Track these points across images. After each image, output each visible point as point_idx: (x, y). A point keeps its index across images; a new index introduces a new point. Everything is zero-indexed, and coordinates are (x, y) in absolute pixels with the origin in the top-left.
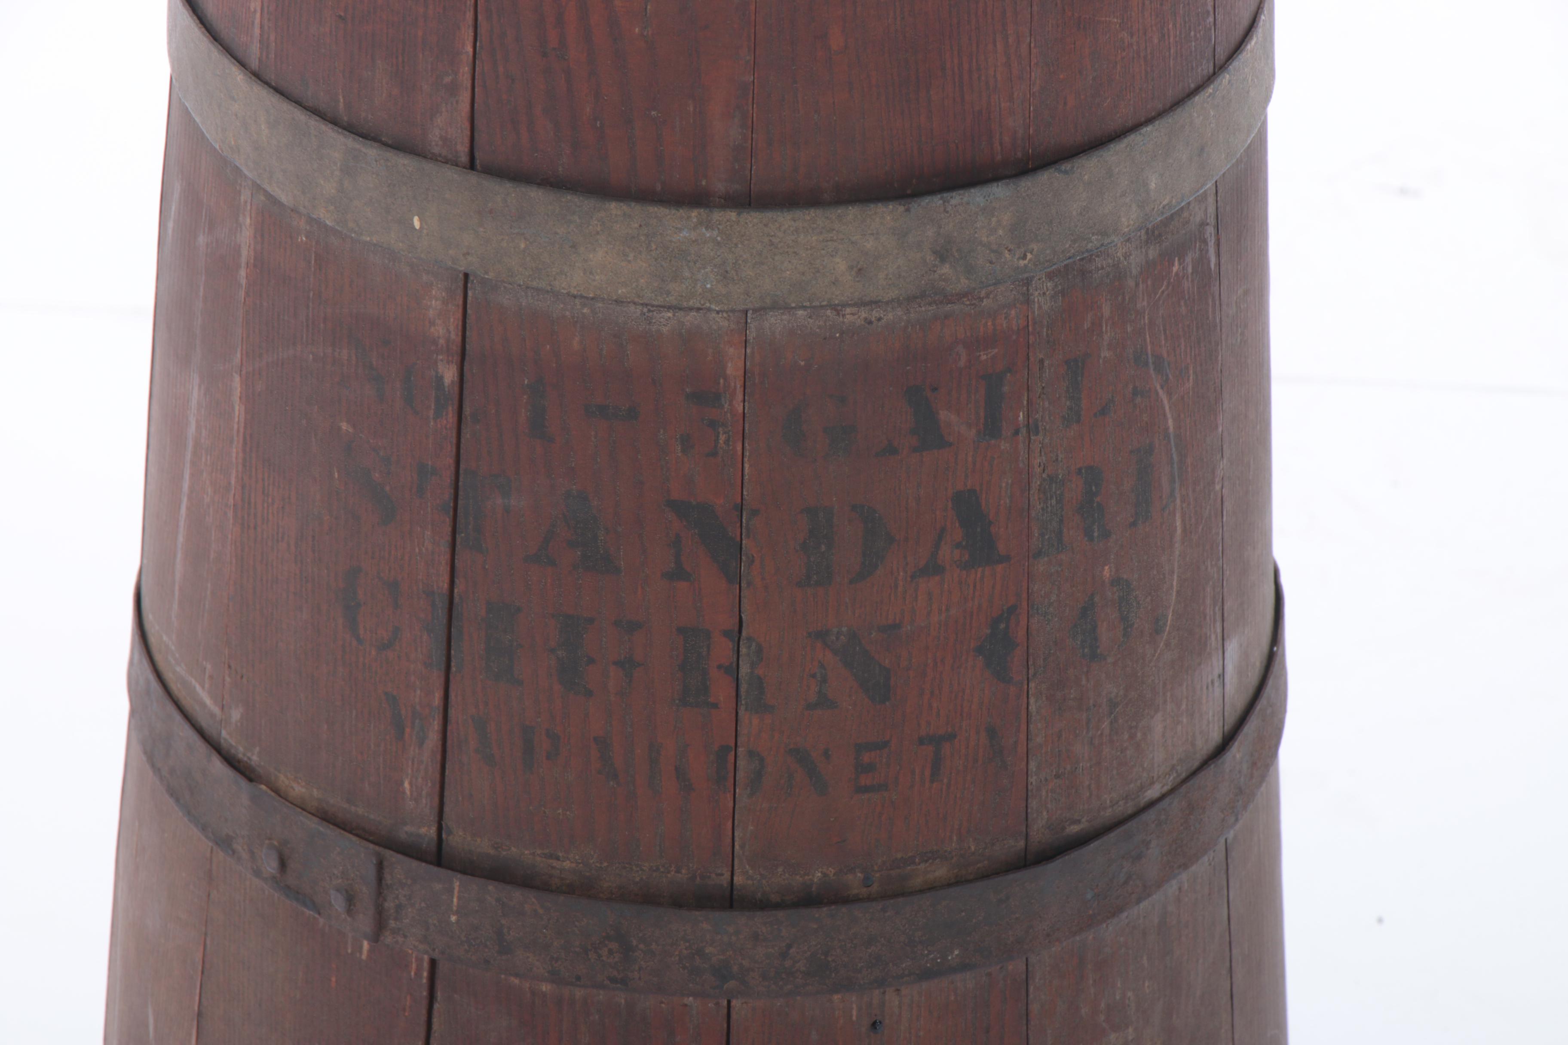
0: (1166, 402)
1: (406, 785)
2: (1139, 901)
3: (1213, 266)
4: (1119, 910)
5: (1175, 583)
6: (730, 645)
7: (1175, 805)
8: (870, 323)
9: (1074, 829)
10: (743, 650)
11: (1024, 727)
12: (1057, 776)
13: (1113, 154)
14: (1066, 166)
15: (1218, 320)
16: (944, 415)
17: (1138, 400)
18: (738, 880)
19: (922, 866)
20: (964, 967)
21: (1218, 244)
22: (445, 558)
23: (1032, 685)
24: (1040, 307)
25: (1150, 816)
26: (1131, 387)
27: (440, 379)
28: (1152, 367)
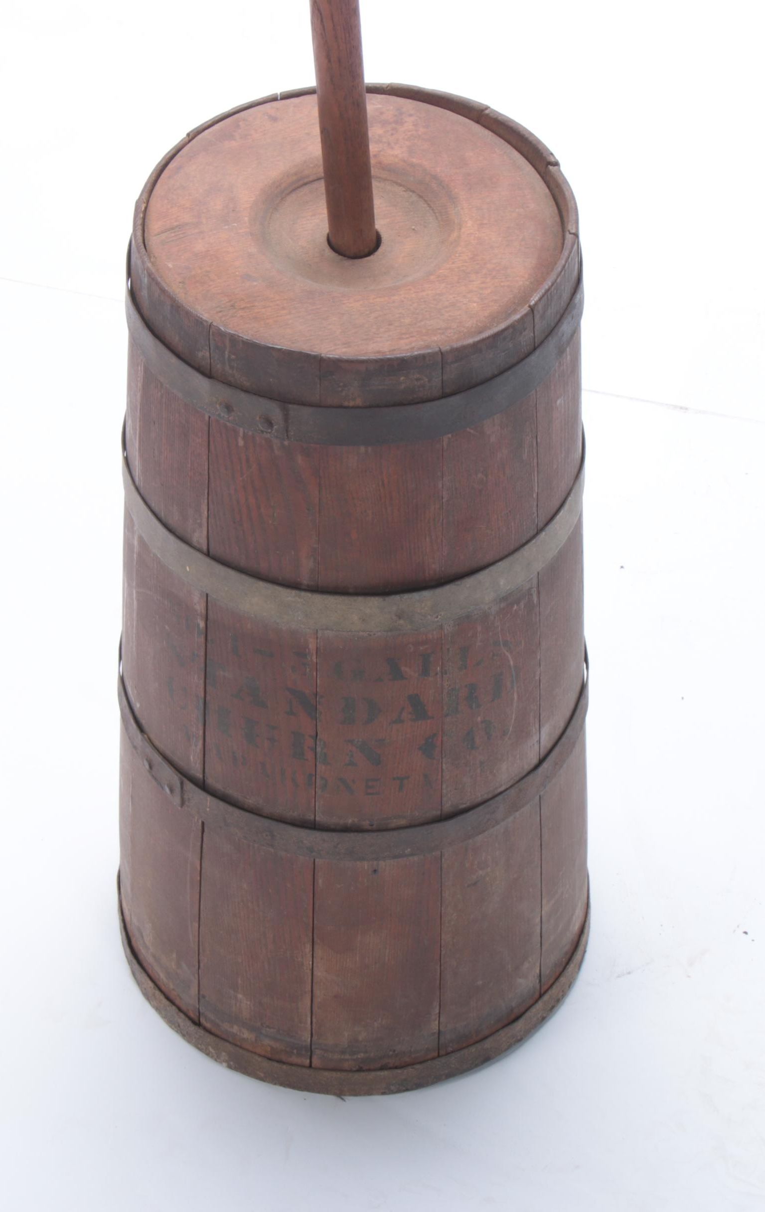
0: (509, 656)
1: (192, 757)
2: (493, 827)
3: (535, 602)
4: (484, 831)
5: (513, 717)
6: (313, 741)
7: (512, 792)
8: (370, 635)
9: (464, 806)
10: (318, 743)
11: (440, 774)
12: (456, 789)
13: (482, 576)
14: (458, 582)
15: (538, 620)
16: (403, 668)
17: (495, 658)
18: (317, 819)
19: (395, 820)
20: (412, 854)
21: (539, 593)
22: (202, 686)
23: (444, 760)
24: (447, 630)
25: (501, 797)
26: (491, 653)
27: (198, 625)
28: (502, 646)
